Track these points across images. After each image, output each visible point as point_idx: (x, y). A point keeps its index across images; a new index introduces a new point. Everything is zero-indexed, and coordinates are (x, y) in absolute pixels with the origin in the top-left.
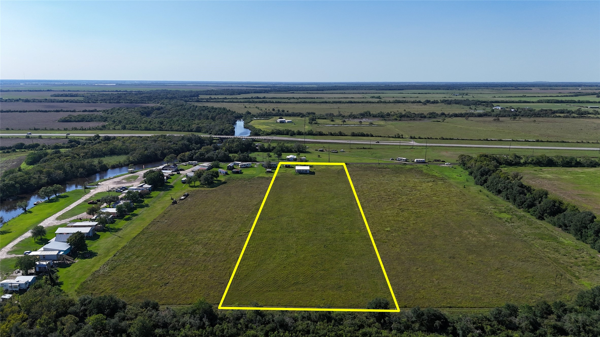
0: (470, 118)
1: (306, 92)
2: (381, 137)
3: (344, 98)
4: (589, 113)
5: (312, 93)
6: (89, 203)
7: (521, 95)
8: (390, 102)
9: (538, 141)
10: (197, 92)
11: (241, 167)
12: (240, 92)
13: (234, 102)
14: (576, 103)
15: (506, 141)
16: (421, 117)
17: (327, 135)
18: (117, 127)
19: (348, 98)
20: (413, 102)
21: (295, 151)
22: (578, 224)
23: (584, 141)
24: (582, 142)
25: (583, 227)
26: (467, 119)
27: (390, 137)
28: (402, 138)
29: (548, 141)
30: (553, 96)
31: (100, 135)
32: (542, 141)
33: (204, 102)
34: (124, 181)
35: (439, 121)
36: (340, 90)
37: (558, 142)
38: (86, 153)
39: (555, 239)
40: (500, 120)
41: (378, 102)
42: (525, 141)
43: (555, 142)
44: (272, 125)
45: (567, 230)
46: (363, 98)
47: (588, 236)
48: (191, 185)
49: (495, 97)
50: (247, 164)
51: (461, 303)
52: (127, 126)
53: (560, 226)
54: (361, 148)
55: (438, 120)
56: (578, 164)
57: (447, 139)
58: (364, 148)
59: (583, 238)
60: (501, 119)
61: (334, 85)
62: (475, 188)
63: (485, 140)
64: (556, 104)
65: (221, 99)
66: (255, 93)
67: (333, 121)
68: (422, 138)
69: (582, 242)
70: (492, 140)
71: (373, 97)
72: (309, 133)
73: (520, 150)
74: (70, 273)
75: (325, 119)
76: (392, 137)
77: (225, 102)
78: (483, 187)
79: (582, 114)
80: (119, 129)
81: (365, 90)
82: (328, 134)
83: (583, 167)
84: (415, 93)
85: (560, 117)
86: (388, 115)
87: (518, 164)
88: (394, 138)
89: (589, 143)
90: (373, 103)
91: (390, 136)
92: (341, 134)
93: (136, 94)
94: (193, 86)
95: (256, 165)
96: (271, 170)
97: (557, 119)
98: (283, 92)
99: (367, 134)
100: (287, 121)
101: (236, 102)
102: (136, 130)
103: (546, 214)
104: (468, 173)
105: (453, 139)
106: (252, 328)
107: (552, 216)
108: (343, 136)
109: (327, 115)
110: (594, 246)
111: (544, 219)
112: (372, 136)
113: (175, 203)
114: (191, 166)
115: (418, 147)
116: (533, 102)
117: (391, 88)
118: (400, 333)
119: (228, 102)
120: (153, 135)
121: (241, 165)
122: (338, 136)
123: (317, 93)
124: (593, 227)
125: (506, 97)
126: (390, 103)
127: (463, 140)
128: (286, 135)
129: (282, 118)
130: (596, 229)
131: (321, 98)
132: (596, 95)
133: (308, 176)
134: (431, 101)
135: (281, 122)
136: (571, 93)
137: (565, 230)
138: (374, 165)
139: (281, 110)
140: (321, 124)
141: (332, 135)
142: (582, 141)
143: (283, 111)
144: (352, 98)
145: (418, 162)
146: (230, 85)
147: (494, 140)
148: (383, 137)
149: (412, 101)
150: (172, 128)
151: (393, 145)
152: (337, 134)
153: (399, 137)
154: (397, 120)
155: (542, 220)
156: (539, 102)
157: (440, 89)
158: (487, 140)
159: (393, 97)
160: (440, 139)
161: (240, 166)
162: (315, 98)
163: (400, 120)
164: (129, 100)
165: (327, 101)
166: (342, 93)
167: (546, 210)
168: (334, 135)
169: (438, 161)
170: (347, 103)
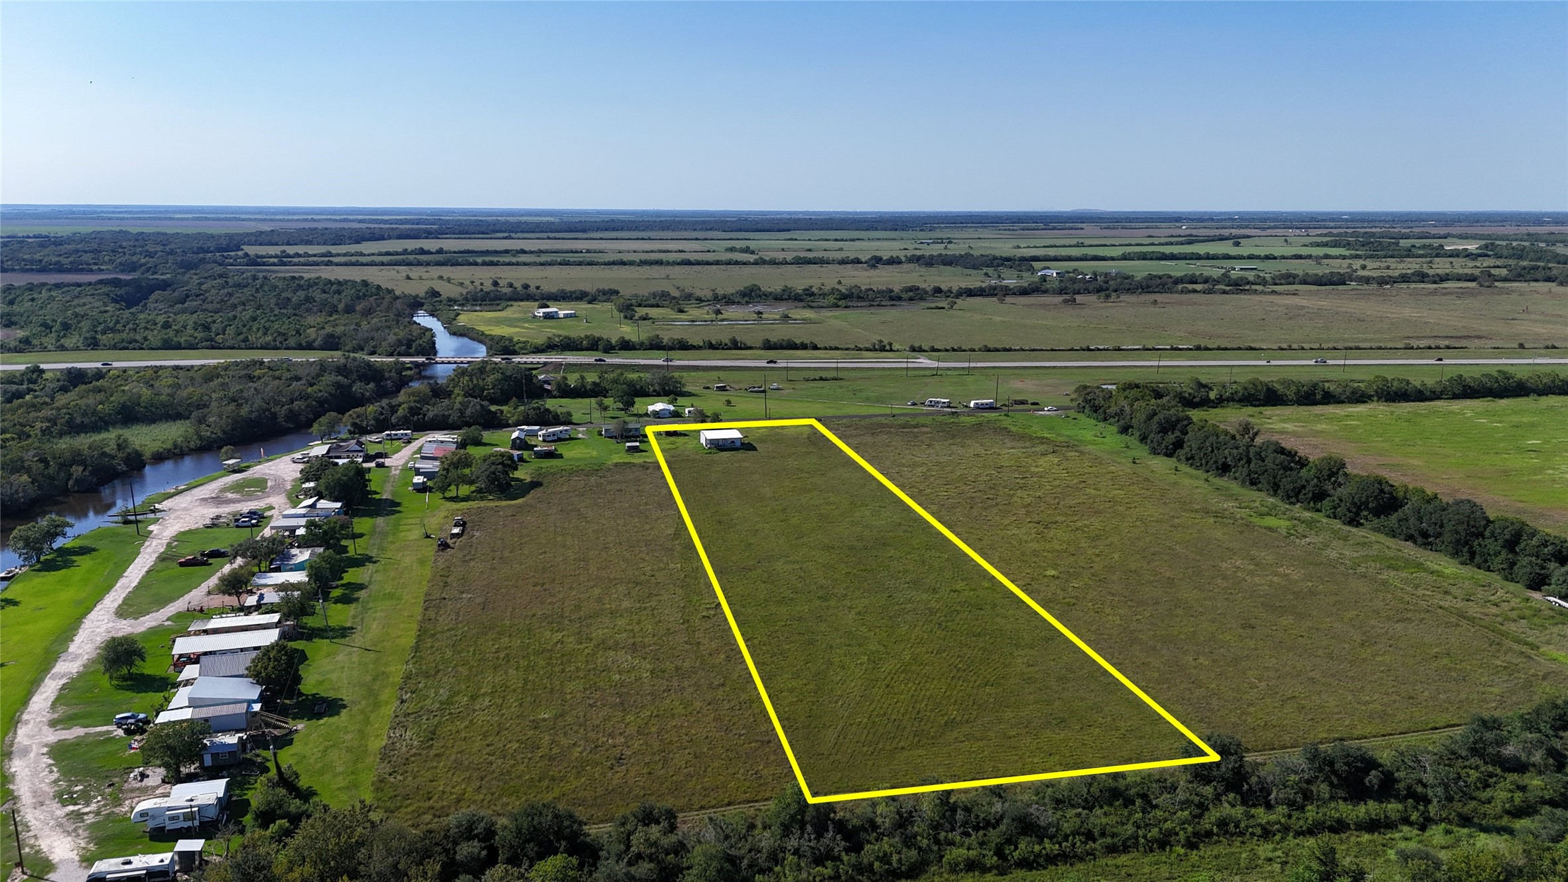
0: (1009, 299)
1: (545, 235)
2: (837, 349)
3: (660, 251)
4: (1248, 283)
5: (563, 239)
6: (182, 564)
7: (1074, 242)
8: (785, 262)
9: (1198, 348)
10: (230, 237)
11: (544, 441)
12: (359, 238)
13: (363, 264)
14: (1203, 259)
15: (1131, 350)
16: (892, 299)
17: (699, 348)
18: (68, 342)
19: (668, 251)
20: (843, 262)
21: (654, 391)
22: (1460, 528)
23: (1295, 346)
24: (1290, 349)
25: (1473, 534)
26: (1002, 301)
27: (861, 350)
28: (891, 350)
29: (1219, 349)
30: (1142, 245)
31: (42, 366)
32: (1207, 349)
33: (274, 264)
34: (230, 495)
35: (943, 308)
36: (629, 229)
37: (1240, 349)
38: (53, 421)
39: (1420, 566)
40: (1077, 302)
41: (756, 263)
42: (1173, 349)
43: (1234, 349)
44: (526, 325)
45: (1430, 544)
46: (709, 251)
47: (1489, 555)
48: (448, 494)
49: (1019, 247)
50: (561, 432)
51: (1353, 727)
52: (103, 339)
53: (1410, 538)
54: (815, 380)
55: (940, 305)
56: (1329, 398)
57: (997, 350)
58: (821, 379)
59: (1478, 559)
60: (1079, 298)
61: (607, 218)
62: (1160, 465)
63: (1084, 350)
64: (1162, 262)
65: (315, 256)
66: (400, 237)
67: (681, 311)
68: (939, 350)
69: (1476, 569)
70: (1099, 350)
71: (732, 249)
72: (651, 344)
73: (1177, 370)
74: (312, 761)
75: (658, 306)
76: (867, 350)
77: (337, 264)
78: (1174, 459)
79: (1238, 286)
80: (77, 349)
81: (695, 230)
82: (701, 344)
83: (1339, 403)
84: (827, 240)
85: (1195, 291)
86: (809, 293)
87: (1205, 403)
88: (871, 350)
89: (1303, 349)
90: (745, 264)
91: (862, 346)
92: (735, 345)
93: (42, 246)
94: (194, 219)
95: (581, 433)
96: (638, 444)
97: (1191, 296)
98: (477, 236)
99: (802, 343)
100: (561, 313)
101: (367, 265)
102: (134, 349)
103: (1365, 513)
104: (1114, 429)
105: (1010, 350)
106: (952, 843)
107: (1382, 516)
108: (741, 349)
109: (654, 295)
110: (1511, 574)
111: (1362, 524)
112: (815, 348)
113: (444, 546)
114: (396, 443)
115: (949, 373)
116: (1112, 259)
117: (759, 226)
118: (1296, 810)
119: (346, 264)
120: (222, 361)
121: (544, 435)
122: (730, 349)
123: (576, 239)
124: (1500, 534)
125: (1045, 247)
126: (787, 263)
127: (1034, 350)
128: (587, 349)
129: (548, 307)
130: (1507, 537)
131: (600, 252)
132: (1232, 241)
133: (744, 455)
134: (884, 258)
135: (548, 316)
136: (1172, 236)
137: (1425, 544)
138: (883, 420)
139: (518, 285)
140: (658, 320)
141: (712, 346)
142: (1290, 346)
143: (526, 287)
144: (681, 251)
145: (978, 408)
146: (310, 217)
147: (1104, 350)
148: (842, 349)
149: (840, 258)
150: (246, 340)
151: (884, 369)
152: (726, 345)
153: (883, 349)
154: (838, 306)
155: (1357, 527)
156: (1124, 258)
157: (876, 229)
158: (1089, 350)
159: (783, 250)
160: (980, 350)
161: (541, 439)
162: (581, 252)
163: (846, 307)
164: (32, 262)
165: (625, 259)
166: (643, 239)
167: (1366, 503)
168: (718, 349)
169: (1022, 402)
170: (679, 264)
